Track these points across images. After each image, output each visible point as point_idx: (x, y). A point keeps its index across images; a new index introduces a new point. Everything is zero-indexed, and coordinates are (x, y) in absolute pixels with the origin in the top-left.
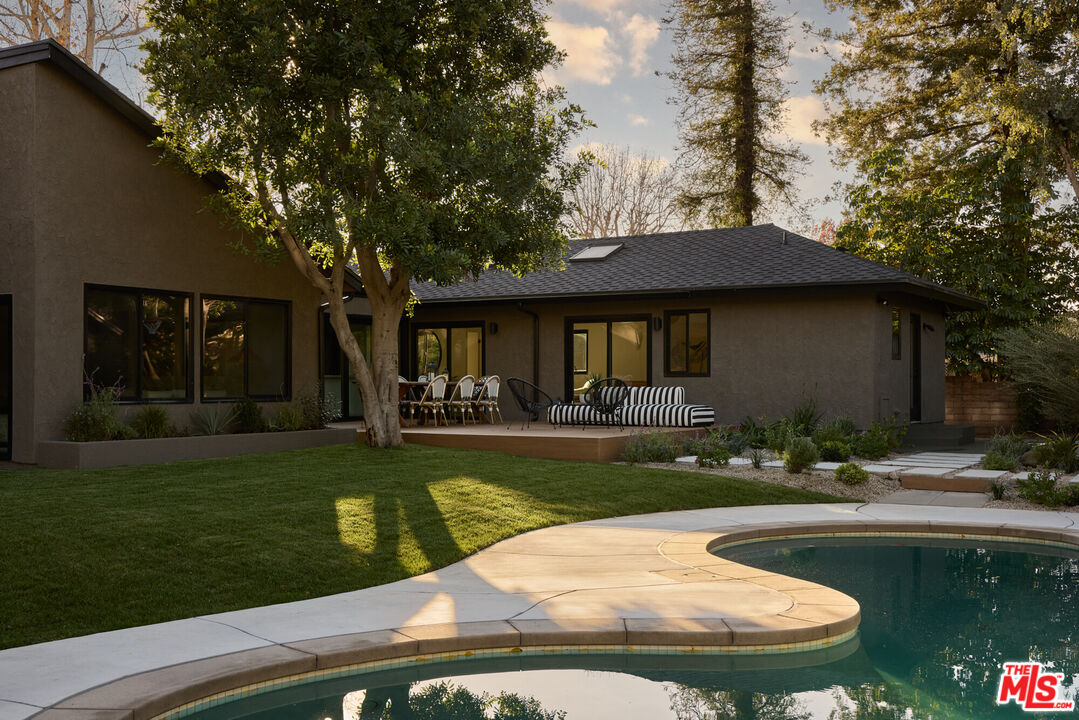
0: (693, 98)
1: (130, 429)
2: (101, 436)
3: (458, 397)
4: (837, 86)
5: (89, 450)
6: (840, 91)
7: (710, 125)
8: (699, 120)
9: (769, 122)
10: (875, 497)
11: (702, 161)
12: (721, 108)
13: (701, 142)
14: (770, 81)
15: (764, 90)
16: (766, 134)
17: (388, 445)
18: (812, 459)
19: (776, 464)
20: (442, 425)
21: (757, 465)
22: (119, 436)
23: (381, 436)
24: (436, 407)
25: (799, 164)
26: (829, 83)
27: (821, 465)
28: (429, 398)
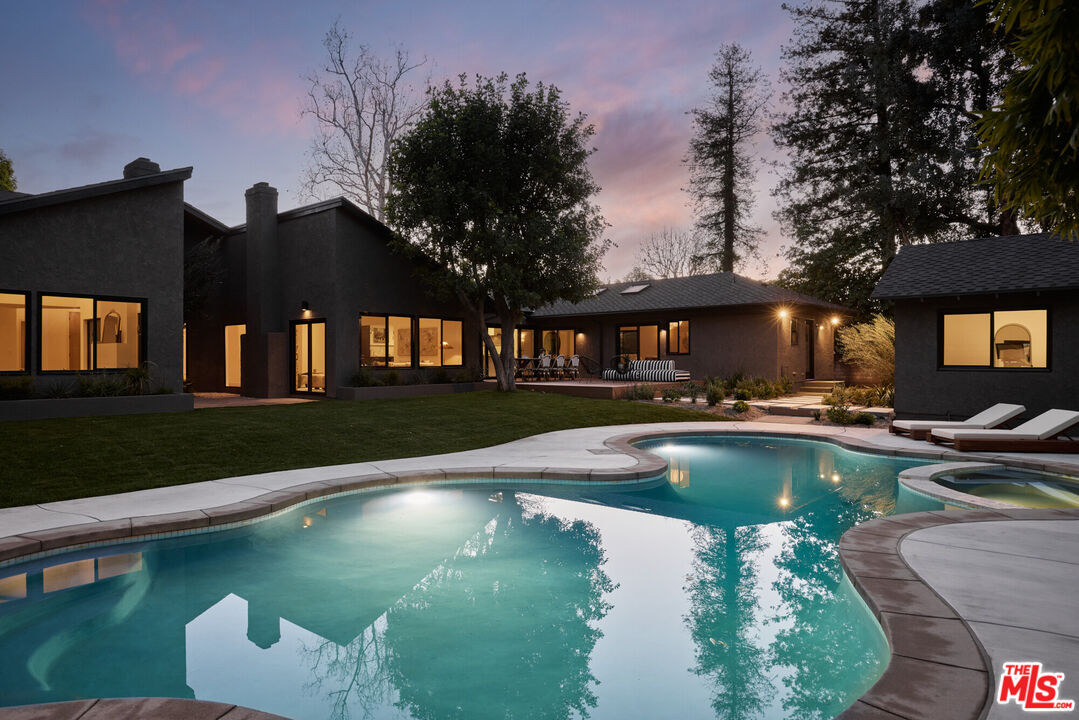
0: (699, 202)
1: (379, 381)
2: (365, 384)
3: (556, 366)
4: (785, 191)
5: (359, 391)
6: (787, 194)
7: (710, 217)
8: (704, 214)
9: (744, 213)
10: (752, 418)
11: (708, 236)
12: (715, 206)
13: (704, 226)
14: (745, 191)
15: (741, 196)
16: (743, 220)
17: (509, 390)
18: (721, 399)
19: (702, 401)
20: (547, 381)
21: (694, 401)
22: (375, 385)
23: (505, 385)
24: (546, 371)
25: (761, 236)
26: (780, 190)
27: (725, 401)
28: (541, 367)
